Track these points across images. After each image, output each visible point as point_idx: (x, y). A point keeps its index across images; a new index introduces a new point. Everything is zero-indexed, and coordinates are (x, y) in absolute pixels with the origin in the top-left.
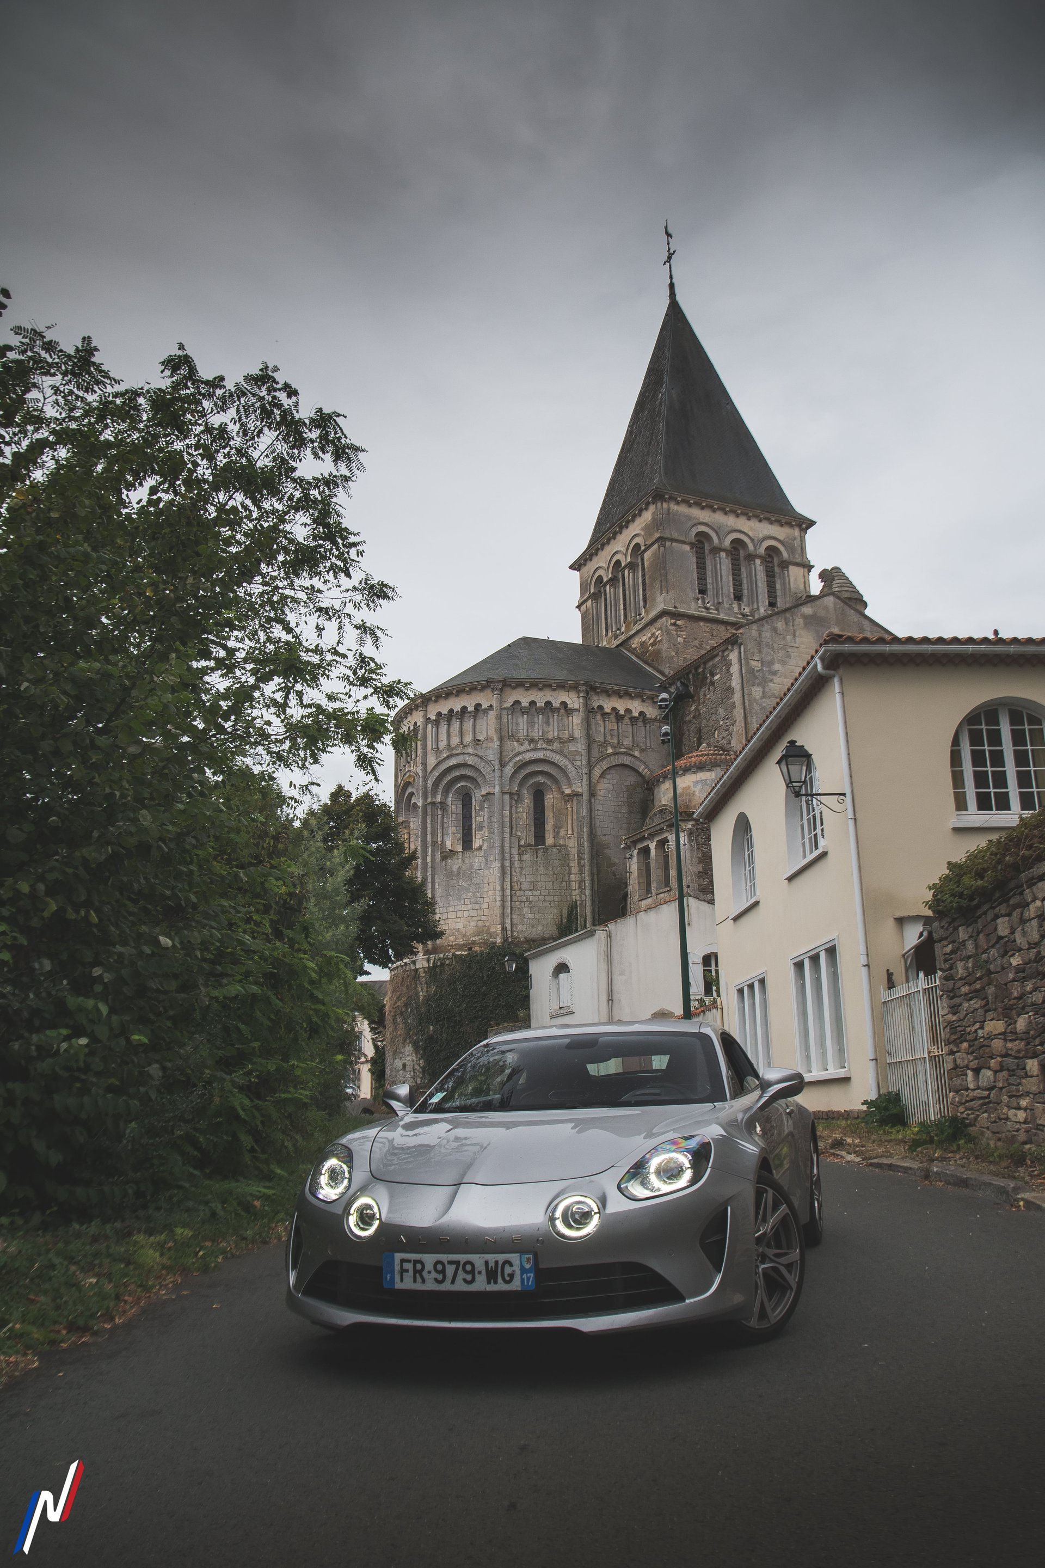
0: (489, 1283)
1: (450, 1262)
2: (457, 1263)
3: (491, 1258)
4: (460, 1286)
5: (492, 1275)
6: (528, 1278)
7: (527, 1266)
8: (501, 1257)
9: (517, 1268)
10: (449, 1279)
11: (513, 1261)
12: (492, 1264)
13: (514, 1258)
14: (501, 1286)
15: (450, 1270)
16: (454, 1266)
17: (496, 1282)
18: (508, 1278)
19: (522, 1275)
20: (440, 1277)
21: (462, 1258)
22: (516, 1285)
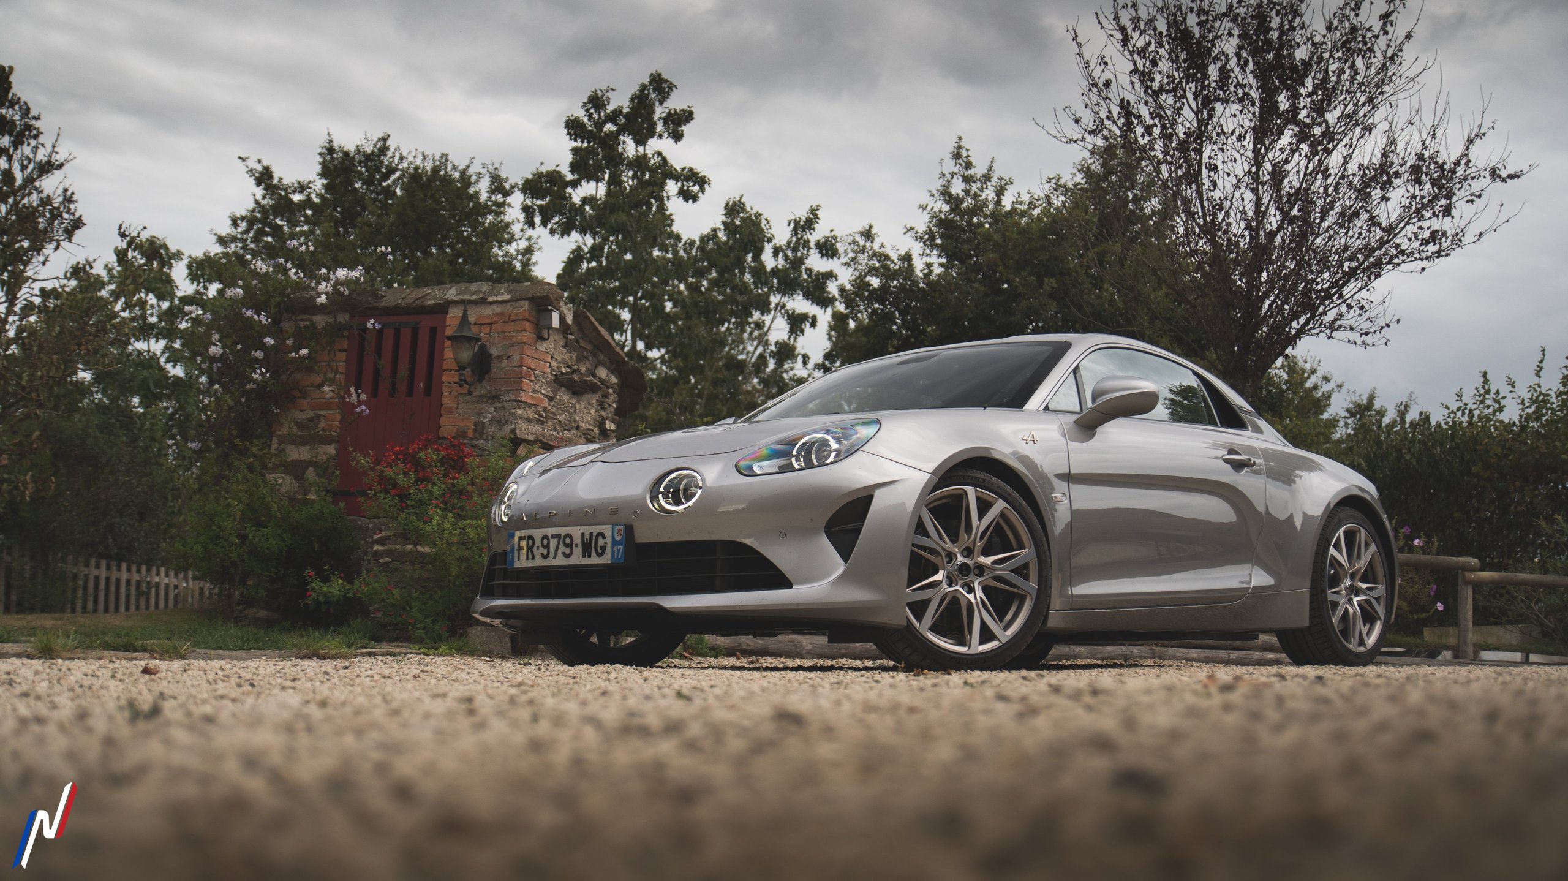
0: (584, 556)
1: (554, 536)
2: (558, 536)
3: (587, 530)
4: (560, 561)
5: (587, 550)
6: (618, 551)
7: (618, 538)
8: (596, 529)
9: (609, 540)
10: (552, 555)
11: (605, 532)
12: (587, 536)
13: (607, 529)
14: (594, 560)
15: (553, 543)
16: (556, 540)
17: (590, 556)
18: (600, 551)
19: (613, 548)
20: (545, 551)
21: (563, 531)
22: (606, 559)
